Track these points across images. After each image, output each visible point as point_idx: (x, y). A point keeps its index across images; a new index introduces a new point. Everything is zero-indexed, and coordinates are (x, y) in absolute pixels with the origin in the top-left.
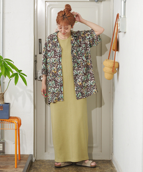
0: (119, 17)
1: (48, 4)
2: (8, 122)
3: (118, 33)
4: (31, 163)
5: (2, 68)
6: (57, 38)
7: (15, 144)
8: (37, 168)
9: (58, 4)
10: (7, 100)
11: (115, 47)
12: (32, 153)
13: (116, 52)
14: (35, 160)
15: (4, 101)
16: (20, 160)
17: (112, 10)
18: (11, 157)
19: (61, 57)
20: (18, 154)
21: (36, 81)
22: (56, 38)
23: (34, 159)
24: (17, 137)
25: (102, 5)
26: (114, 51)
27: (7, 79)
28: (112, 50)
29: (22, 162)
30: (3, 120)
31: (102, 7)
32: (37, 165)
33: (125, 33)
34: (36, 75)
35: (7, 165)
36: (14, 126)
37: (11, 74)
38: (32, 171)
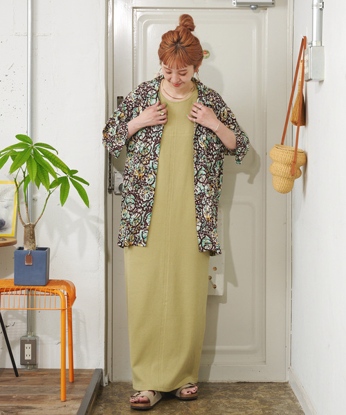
0: (308, 46)
1: (139, 14)
2: (44, 293)
3: (305, 82)
4: (100, 388)
5: (31, 165)
6: (157, 96)
7: (60, 344)
8: (113, 401)
9: (162, 13)
10: (41, 242)
11: (297, 115)
12: (102, 366)
13: (301, 127)
14: (109, 382)
15: (34, 242)
16: (73, 382)
17: (291, 27)
18: (52, 374)
19: (159, 142)
20: (67, 367)
21: (109, 196)
22: (155, 96)
23: (105, 380)
24: (67, 327)
25: (267, 17)
26: (296, 124)
27: (42, 191)
28: (290, 123)
29: (77, 386)
30: (32, 287)
31: (267, 22)
32: (113, 394)
33: (321, 82)
34: (110, 182)
35: (42, 394)
36: (58, 301)
37: (52, 179)
38: (101, 408)
